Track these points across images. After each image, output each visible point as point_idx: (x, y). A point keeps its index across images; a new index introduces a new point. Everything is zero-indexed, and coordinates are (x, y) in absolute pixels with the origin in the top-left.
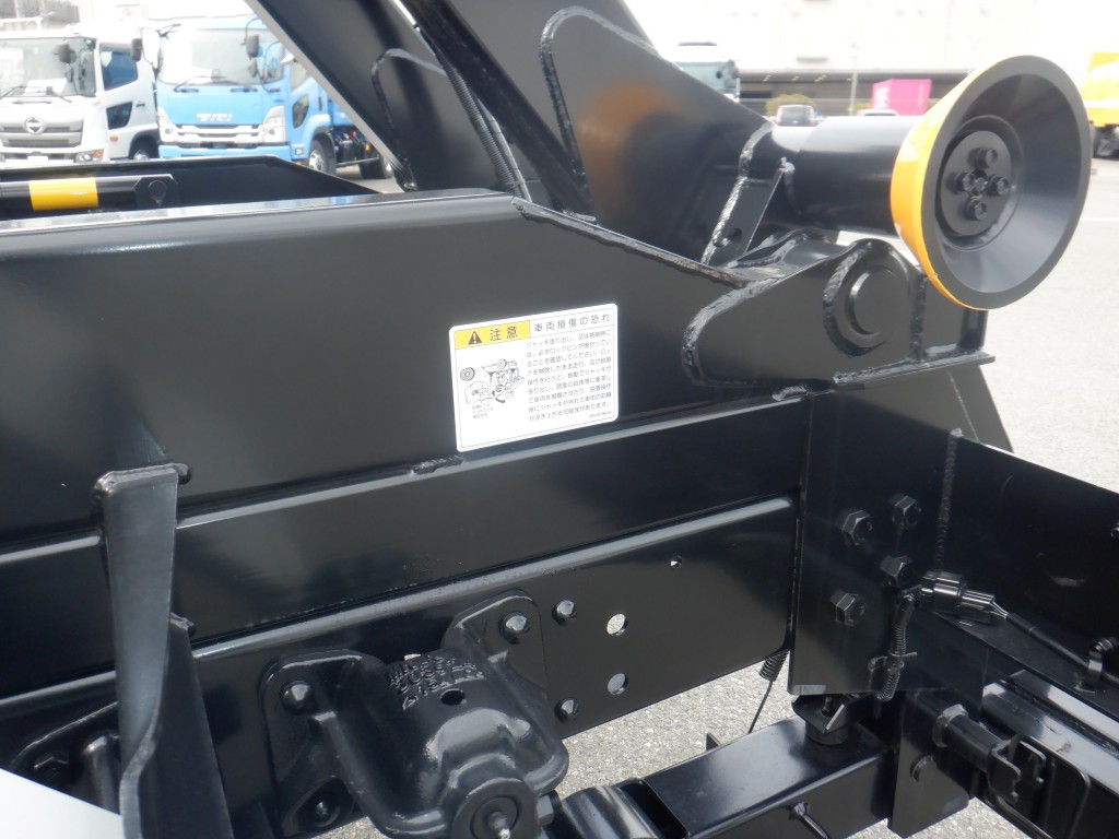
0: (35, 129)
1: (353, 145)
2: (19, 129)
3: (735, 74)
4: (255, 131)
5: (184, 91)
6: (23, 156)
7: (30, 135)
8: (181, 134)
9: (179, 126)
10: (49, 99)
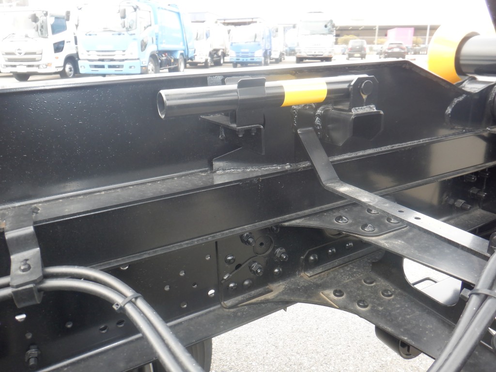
0: (20, 54)
1: (166, 60)
2: (13, 54)
3: (333, 26)
4: (124, 53)
5: (90, 35)
6: (15, 66)
7: (17, 56)
8: (89, 55)
9: (88, 51)
10: (27, 39)
